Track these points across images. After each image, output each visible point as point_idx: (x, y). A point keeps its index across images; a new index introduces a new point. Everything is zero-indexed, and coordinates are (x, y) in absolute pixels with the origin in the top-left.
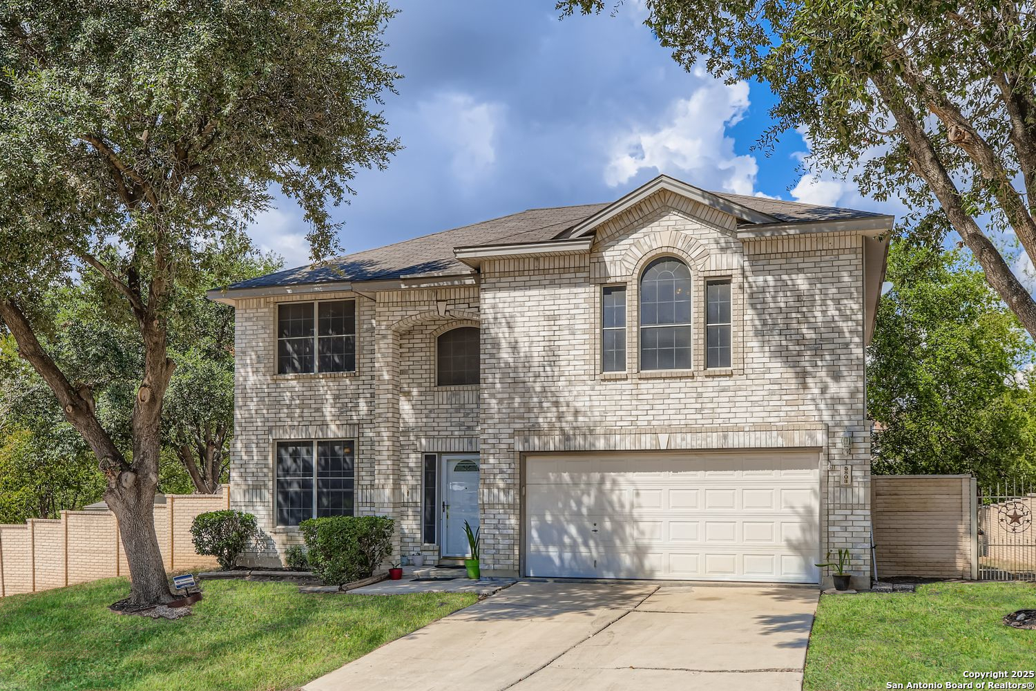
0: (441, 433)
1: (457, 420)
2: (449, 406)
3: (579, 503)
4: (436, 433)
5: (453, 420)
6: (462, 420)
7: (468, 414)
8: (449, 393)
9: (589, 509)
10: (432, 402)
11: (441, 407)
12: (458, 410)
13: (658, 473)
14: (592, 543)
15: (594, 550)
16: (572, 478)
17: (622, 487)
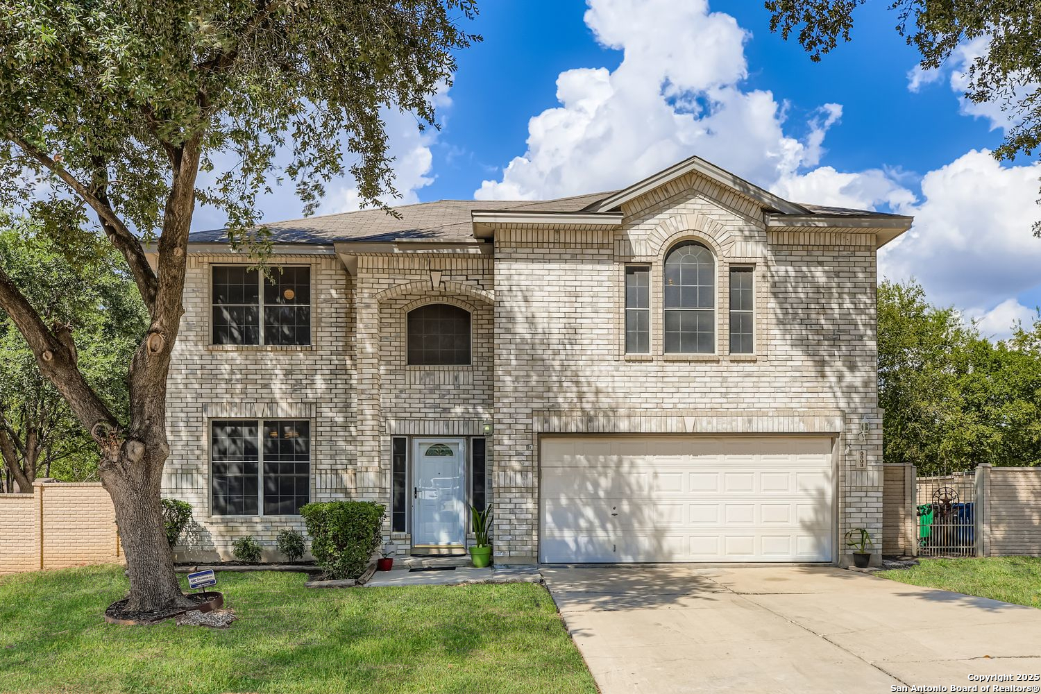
0: (413, 415)
1: (432, 401)
2: (423, 387)
3: (596, 485)
4: (408, 415)
5: (427, 401)
6: (438, 401)
7: (444, 395)
8: (422, 373)
9: (607, 492)
10: (403, 382)
11: (413, 387)
12: (432, 391)
13: (678, 456)
14: (609, 526)
15: (611, 534)
16: (589, 461)
17: (642, 471)
